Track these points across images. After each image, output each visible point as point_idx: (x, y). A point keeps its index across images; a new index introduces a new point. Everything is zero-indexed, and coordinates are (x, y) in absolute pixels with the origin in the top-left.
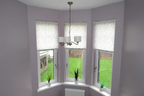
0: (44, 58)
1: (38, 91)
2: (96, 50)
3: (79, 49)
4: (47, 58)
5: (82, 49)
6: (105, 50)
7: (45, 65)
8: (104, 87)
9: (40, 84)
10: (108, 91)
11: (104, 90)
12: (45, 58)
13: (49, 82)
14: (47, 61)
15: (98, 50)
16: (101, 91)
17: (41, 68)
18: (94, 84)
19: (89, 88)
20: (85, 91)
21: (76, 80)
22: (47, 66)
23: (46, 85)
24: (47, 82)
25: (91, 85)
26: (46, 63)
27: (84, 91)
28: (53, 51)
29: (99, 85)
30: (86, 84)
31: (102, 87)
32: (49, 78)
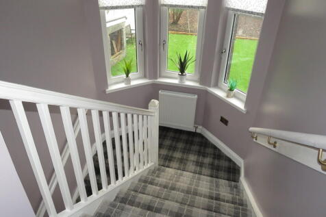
0: (118, 31)
1: (107, 90)
2: (229, 9)
3: (192, 7)
4: (124, 32)
5: (198, 7)
6: (248, 10)
7: (121, 47)
8: (235, 90)
9: (111, 79)
10: (241, 97)
11: (235, 96)
12: (120, 32)
13: (127, 76)
14: (125, 39)
15: (234, 10)
16: (228, 96)
17: (112, 54)
18: (216, 85)
19: (207, 92)
20: (198, 96)
21: (182, 75)
22: (125, 51)
23: (123, 82)
24: (125, 76)
25: (210, 87)
26: (122, 45)
27: (196, 96)
28: (133, 9)
29: (227, 86)
30: (200, 84)
31: (231, 90)
32: (127, 69)
